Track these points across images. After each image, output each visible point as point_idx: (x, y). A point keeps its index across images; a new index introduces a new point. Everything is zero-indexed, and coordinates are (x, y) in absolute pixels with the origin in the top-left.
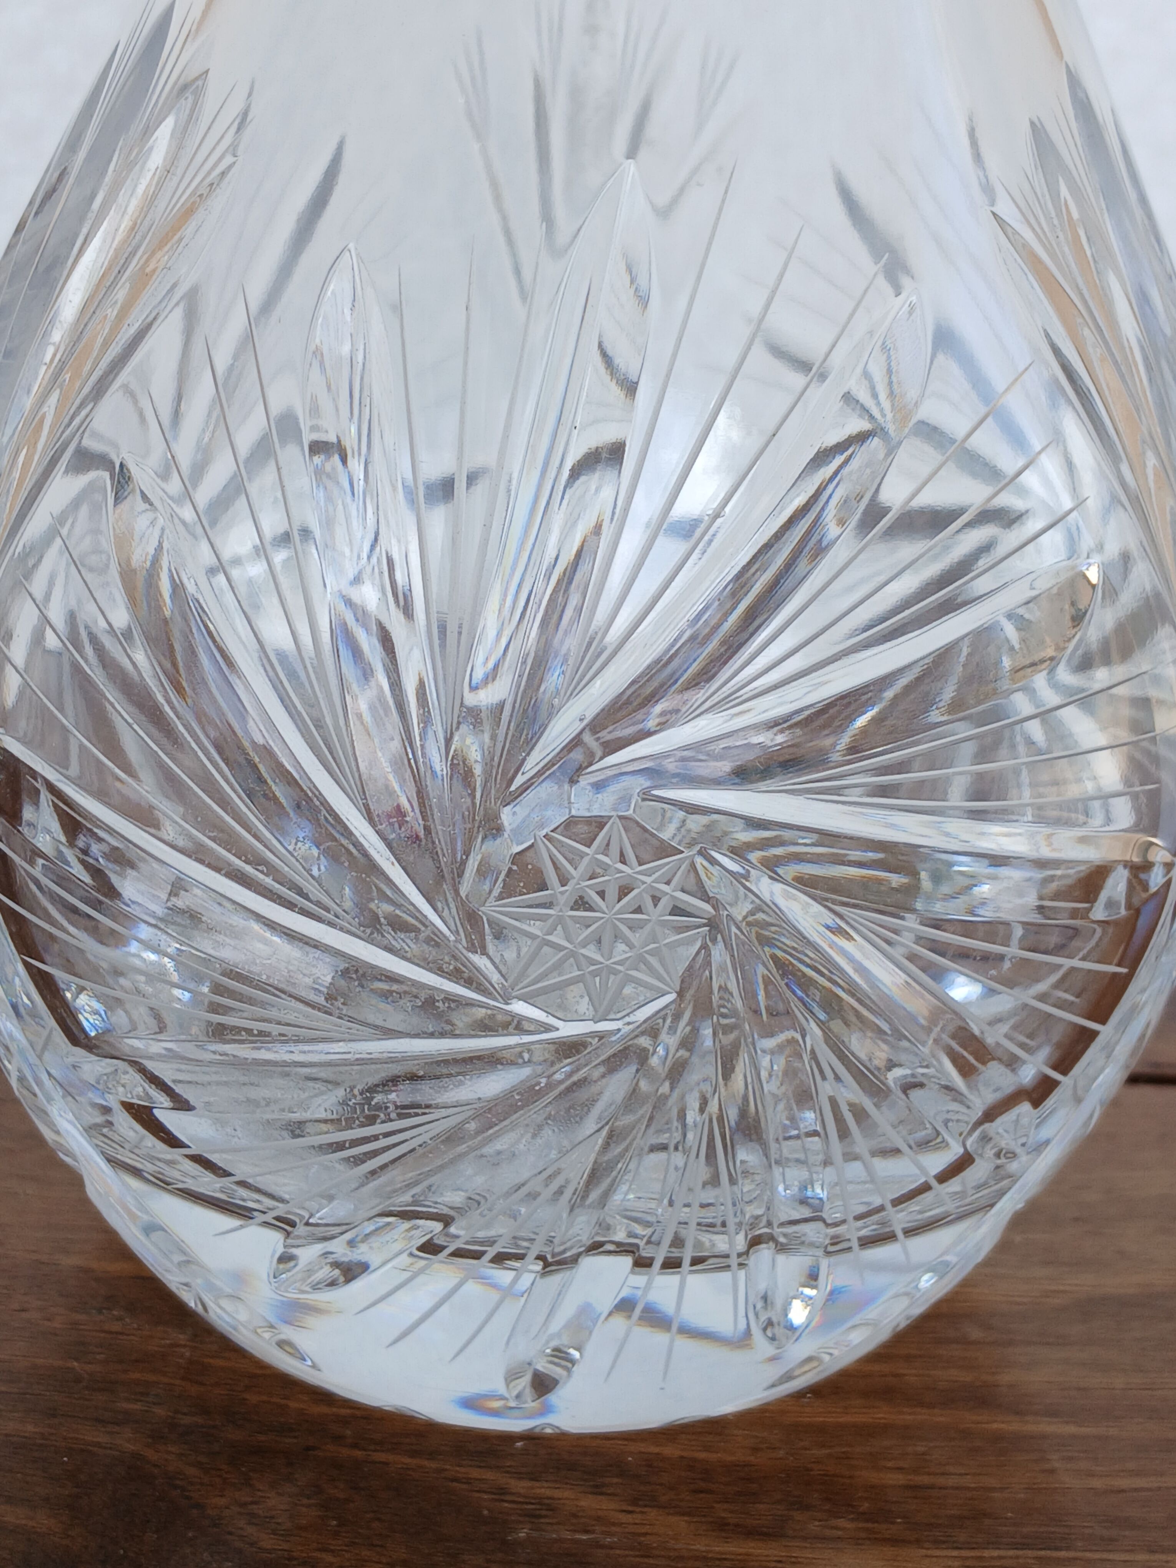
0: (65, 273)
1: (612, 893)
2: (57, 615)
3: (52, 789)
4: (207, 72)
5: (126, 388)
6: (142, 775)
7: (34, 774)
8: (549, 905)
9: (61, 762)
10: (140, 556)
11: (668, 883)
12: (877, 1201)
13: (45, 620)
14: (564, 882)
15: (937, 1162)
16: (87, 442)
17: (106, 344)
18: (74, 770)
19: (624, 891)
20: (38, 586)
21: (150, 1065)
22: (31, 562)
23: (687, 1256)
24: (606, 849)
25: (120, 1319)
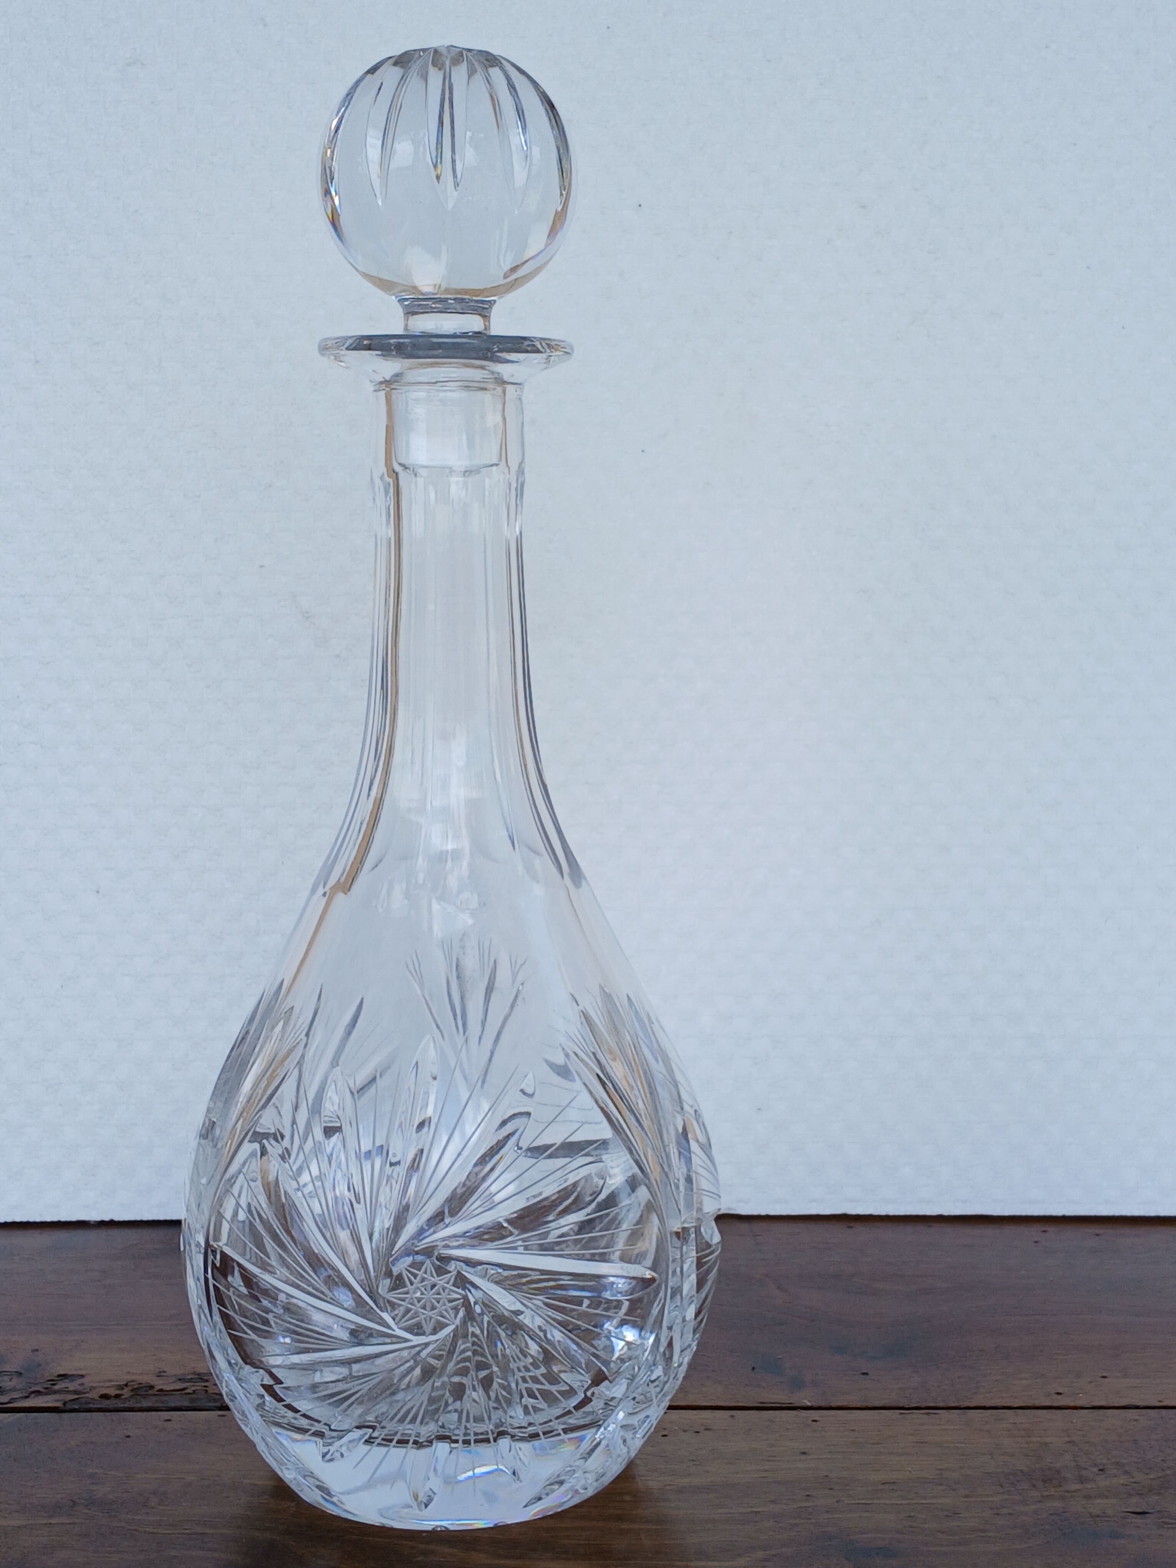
0: (245, 1075)
1: (429, 1288)
2: (243, 1203)
3: (239, 1265)
4: (292, 1008)
5: (274, 1104)
6: (272, 1259)
7: (233, 1260)
8: (407, 1293)
9: (243, 1255)
10: (271, 1178)
11: (448, 1283)
12: (550, 1418)
13: (238, 1205)
14: (412, 1284)
15: (574, 1401)
16: (258, 1130)
17: (262, 1096)
18: (248, 1257)
19: (433, 1286)
20: (235, 1190)
21: (274, 1371)
22: (233, 1181)
23: (472, 1438)
24: (425, 1273)
25: (266, 1499)
